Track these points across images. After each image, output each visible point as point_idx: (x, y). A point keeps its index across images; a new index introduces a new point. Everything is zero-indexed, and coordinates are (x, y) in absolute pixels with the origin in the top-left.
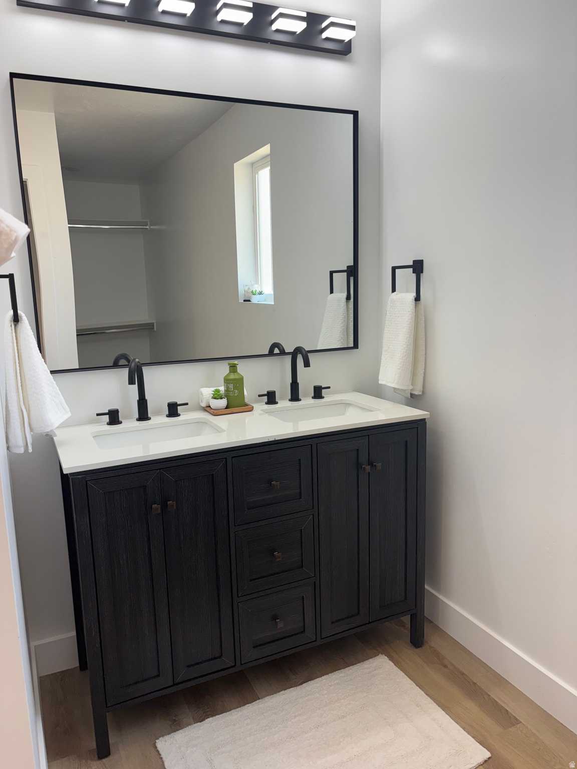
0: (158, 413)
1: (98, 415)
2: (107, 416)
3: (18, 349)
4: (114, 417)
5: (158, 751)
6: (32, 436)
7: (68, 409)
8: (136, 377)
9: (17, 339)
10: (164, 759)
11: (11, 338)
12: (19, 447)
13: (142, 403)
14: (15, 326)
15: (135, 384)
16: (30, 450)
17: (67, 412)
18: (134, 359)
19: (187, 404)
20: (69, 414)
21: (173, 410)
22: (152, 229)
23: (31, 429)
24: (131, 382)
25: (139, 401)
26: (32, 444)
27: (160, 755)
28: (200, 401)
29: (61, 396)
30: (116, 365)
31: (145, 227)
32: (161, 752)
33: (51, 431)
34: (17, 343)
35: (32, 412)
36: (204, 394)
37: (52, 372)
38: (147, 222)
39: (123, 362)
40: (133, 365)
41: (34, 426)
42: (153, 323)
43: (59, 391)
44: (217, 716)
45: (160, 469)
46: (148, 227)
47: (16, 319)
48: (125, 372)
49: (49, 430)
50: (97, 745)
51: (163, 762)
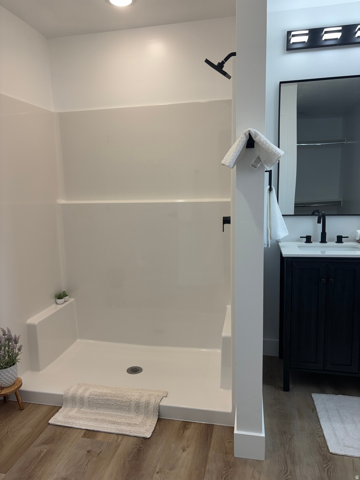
0: (331, 240)
1: (301, 237)
2: (305, 238)
3: (269, 203)
4: (308, 239)
5: (312, 398)
6: (271, 241)
7: (288, 231)
8: (322, 220)
9: (269, 198)
10: (315, 401)
11: (267, 197)
12: (265, 244)
13: (324, 234)
14: (270, 192)
15: (320, 223)
16: (269, 246)
17: (287, 233)
18: (322, 212)
19: (348, 237)
20: (288, 234)
21: (340, 239)
22: (347, 143)
23: (271, 238)
24: (319, 222)
25: (322, 233)
26: (270, 245)
27: (313, 399)
28: (356, 237)
29: (285, 225)
30: (313, 214)
31: (343, 143)
32: (314, 398)
33: (279, 239)
34: (269, 200)
35: (272, 230)
36: (358, 233)
37: (283, 215)
38: (345, 140)
39: (316, 213)
40: (321, 214)
41: (272, 237)
42: (341, 201)
43: (284, 223)
44: (345, 396)
45: (327, 262)
46: (345, 143)
47: (270, 189)
48: (316, 218)
49: (278, 239)
50: (284, 386)
51: (314, 402)
